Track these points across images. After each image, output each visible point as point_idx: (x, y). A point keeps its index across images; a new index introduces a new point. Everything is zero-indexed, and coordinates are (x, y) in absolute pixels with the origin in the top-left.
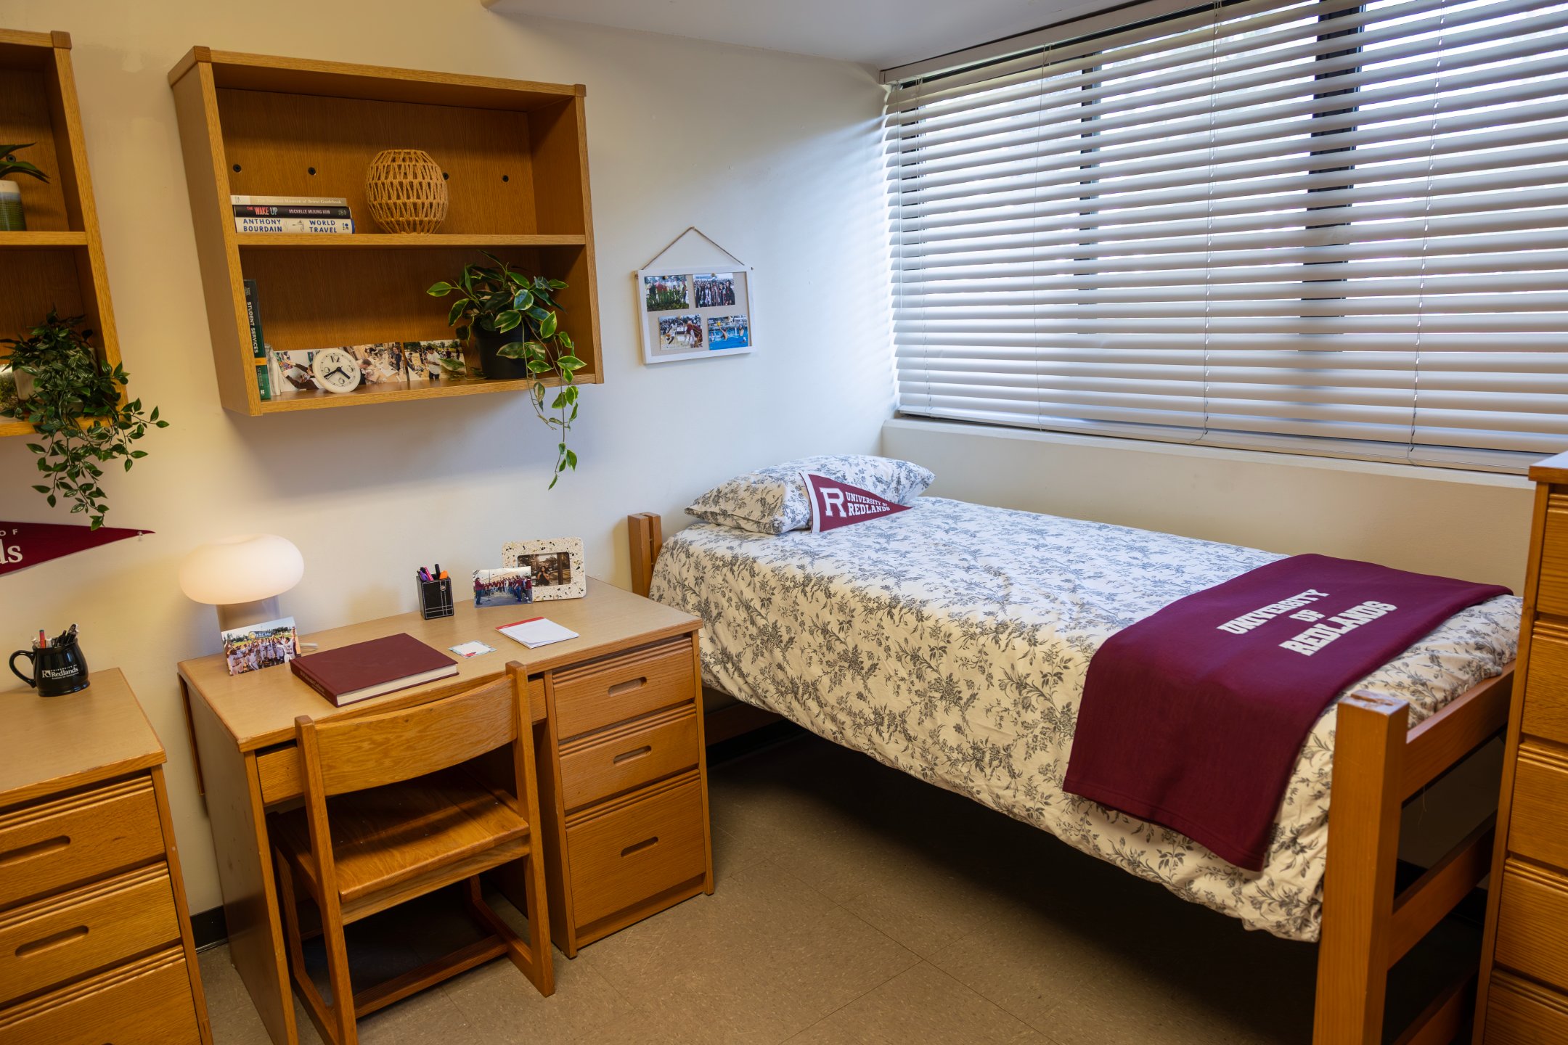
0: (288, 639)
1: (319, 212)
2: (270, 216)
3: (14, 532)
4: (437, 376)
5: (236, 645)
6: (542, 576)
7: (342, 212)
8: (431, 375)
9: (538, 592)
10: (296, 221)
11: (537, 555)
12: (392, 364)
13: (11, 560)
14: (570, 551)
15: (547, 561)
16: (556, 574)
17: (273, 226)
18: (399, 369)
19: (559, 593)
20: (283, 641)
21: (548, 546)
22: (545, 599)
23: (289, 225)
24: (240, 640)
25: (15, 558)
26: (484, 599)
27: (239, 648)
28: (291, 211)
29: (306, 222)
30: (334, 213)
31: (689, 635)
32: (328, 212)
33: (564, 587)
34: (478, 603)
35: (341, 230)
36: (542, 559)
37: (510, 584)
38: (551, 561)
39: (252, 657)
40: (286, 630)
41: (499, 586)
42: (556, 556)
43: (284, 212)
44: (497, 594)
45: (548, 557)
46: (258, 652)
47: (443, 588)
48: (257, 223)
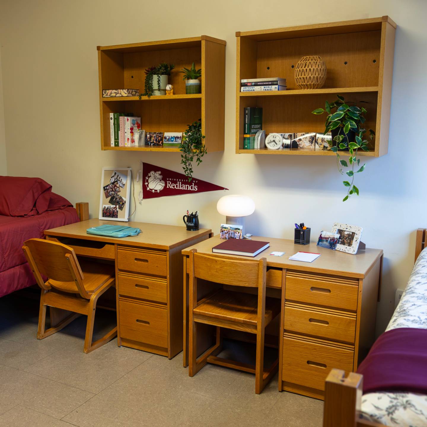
0: (239, 233)
1: (267, 83)
2: (252, 86)
3: (197, 182)
4: (327, 147)
5: (224, 229)
6: (344, 240)
7: (275, 83)
8: (324, 147)
9: (339, 247)
10: (259, 87)
11: (345, 231)
12: (310, 141)
14: (356, 232)
15: (348, 234)
16: (349, 241)
17: (252, 89)
18: (312, 143)
19: (346, 250)
20: (237, 233)
21: (349, 228)
22: (340, 250)
23: (257, 89)
24: (225, 228)
25: (196, 189)
26: (320, 243)
27: (224, 231)
28: (258, 84)
29: (263, 87)
30: (273, 83)
31: (358, 280)
32: (270, 83)
33: (348, 247)
34: (318, 244)
35: (274, 90)
36: (346, 233)
37: (331, 240)
38: (349, 235)
39: (227, 235)
40: (239, 229)
41: (327, 239)
42: (351, 233)
43: (256, 84)
44: (325, 243)
45: (348, 233)
46: (229, 234)
47: (302, 233)
48: (247, 88)
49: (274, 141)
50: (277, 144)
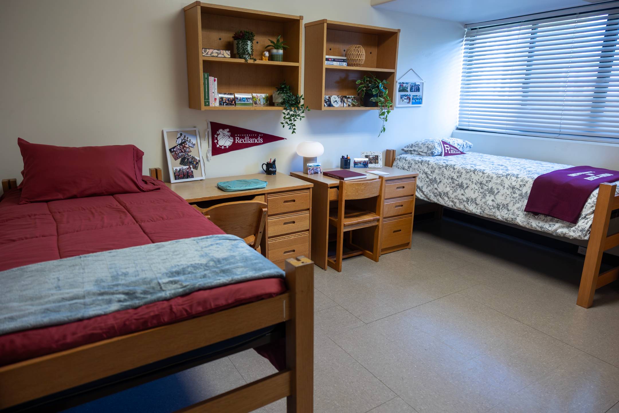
0: (320, 168)
1: (341, 60)
2: (332, 61)
3: (262, 135)
5: (310, 167)
6: (371, 161)
7: (345, 61)
8: (349, 105)
9: (370, 165)
10: (336, 62)
11: (370, 156)
12: (341, 101)
13: (261, 142)
14: (379, 155)
15: (372, 157)
16: (374, 161)
17: (332, 63)
18: (342, 103)
19: (375, 166)
20: (319, 168)
21: (373, 153)
22: (372, 167)
23: (335, 63)
24: (310, 166)
26: (356, 166)
27: (310, 168)
28: (336, 60)
29: (338, 62)
30: (344, 61)
31: (414, 177)
32: (342, 60)
33: (376, 165)
34: (355, 167)
35: (344, 65)
36: (371, 157)
37: (363, 163)
38: (373, 158)
39: (313, 171)
40: (319, 165)
41: (360, 163)
42: (374, 156)
43: (334, 60)
44: (359, 165)
45: (373, 156)
46: (314, 170)
47: (349, 161)
48: (329, 62)
49: (336, 101)
50: (338, 103)
